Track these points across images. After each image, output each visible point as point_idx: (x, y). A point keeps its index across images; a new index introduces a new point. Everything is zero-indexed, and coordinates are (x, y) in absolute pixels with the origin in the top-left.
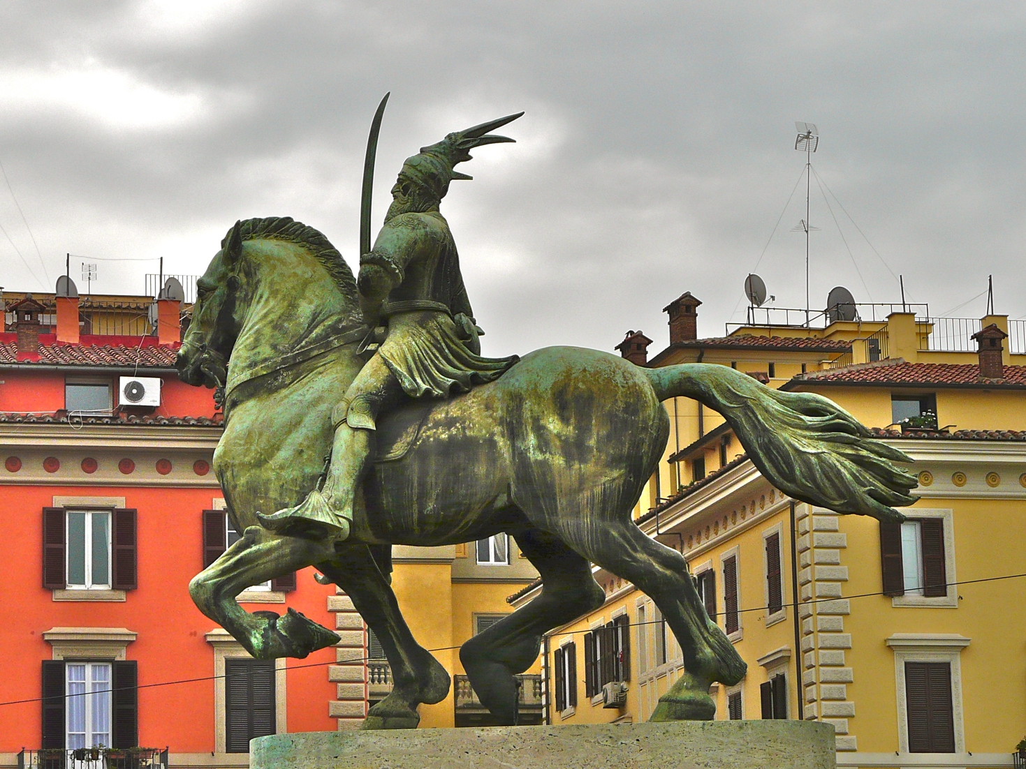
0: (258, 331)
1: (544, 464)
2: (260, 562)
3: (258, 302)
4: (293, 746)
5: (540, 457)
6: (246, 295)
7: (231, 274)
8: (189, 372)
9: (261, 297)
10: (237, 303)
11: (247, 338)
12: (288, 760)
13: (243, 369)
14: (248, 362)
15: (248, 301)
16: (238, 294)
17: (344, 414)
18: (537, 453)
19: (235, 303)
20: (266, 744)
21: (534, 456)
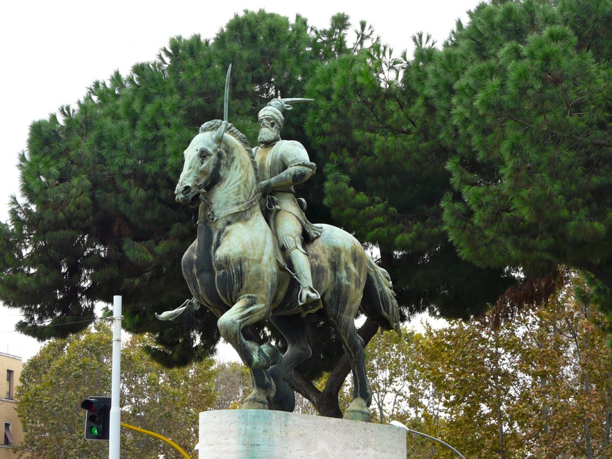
0: (239, 186)
1: (348, 287)
2: (256, 314)
3: (236, 169)
4: (270, 417)
5: (347, 283)
6: (227, 163)
7: (218, 149)
8: (190, 197)
9: (237, 167)
10: (222, 166)
11: (233, 188)
12: (268, 424)
13: (233, 205)
14: (235, 202)
15: (228, 167)
16: (222, 161)
17: (294, 244)
18: (347, 281)
19: (220, 166)
20: (252, 414)
21: (345, 282)
